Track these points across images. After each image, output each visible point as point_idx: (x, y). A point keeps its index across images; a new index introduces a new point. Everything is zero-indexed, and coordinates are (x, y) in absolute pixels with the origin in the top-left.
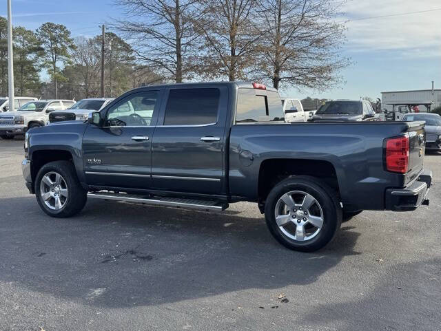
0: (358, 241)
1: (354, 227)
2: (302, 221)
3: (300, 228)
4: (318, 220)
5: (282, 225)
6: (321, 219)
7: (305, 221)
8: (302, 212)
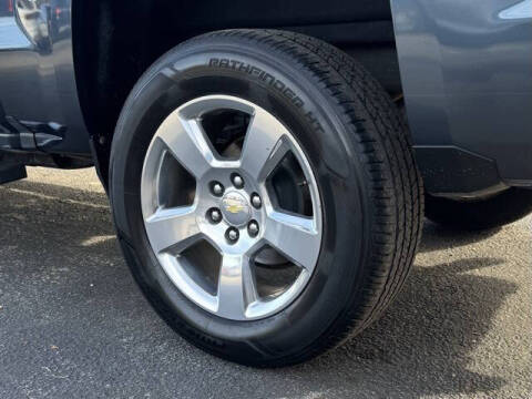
0: (504, 317)
1: (498, 262)
2: (244, 233)
3: (234, 263)
4: (301, 234)
5: (169, 250)
6: (312, 226)
7: (253, 234)
8: (244, 195)
